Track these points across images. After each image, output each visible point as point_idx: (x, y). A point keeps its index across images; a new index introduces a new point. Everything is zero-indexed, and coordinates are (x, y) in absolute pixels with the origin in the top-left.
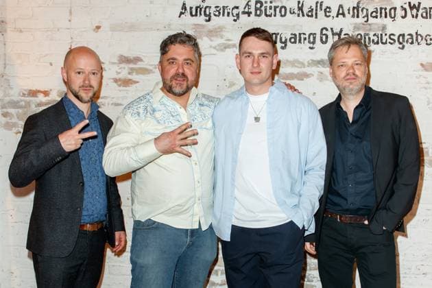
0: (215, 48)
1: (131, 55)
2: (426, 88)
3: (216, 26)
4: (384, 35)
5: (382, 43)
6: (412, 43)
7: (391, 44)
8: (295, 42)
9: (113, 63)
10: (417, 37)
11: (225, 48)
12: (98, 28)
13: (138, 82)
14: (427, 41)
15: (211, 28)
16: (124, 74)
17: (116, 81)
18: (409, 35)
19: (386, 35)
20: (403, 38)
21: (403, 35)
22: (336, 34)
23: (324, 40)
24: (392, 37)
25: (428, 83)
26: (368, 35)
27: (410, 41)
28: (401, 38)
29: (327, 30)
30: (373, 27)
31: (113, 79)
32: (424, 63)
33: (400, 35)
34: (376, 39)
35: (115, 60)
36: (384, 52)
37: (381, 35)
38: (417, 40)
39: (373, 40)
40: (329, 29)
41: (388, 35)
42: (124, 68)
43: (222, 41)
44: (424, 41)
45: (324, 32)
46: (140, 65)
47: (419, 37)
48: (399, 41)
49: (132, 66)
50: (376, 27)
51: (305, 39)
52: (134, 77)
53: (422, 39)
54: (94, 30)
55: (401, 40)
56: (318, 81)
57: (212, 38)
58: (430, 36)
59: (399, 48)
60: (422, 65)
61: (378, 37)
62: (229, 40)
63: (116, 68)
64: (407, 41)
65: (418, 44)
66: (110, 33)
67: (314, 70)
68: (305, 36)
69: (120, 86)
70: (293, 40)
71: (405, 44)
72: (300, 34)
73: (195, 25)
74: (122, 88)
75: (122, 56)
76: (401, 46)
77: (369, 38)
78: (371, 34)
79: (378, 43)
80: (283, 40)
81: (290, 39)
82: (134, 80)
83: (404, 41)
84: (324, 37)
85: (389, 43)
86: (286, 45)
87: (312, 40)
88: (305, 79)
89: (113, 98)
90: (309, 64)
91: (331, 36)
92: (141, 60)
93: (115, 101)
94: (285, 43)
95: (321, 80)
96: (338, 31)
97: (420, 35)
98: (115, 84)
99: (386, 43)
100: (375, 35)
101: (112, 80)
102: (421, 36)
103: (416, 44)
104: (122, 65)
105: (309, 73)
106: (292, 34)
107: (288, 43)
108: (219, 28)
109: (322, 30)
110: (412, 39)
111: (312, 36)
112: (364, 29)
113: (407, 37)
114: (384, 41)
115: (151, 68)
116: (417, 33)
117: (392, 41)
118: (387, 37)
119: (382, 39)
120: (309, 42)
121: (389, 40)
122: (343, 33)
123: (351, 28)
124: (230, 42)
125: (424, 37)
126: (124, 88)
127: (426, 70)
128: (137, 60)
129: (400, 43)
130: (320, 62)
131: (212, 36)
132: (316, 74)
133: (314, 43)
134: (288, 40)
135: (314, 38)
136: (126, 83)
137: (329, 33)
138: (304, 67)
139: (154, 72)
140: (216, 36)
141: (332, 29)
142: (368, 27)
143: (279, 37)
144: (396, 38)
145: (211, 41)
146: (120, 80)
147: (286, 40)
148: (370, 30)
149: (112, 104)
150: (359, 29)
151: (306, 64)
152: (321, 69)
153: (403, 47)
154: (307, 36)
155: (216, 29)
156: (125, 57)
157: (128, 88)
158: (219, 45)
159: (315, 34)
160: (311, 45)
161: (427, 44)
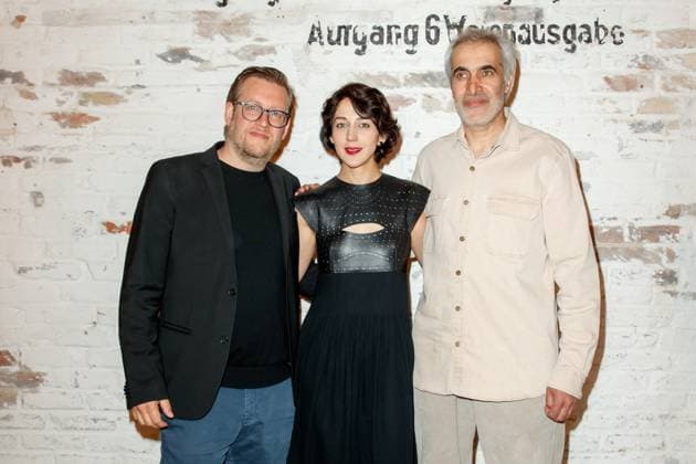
0: (236, 54)
1: (84, 68)
2: (615, 121)
3: (238, 15)
4: (538, 27)
5: (537, 41)
6: (589, 41)
7: (552, 42)
8: (381, 42)
9: (52, 85)
10: (597, 31)
11: (255, 54)
12: (21, 19)
13: (97, 119)
14: (614, 36)
15: (229, 19)
16: (71, 105)
17: (57, 117)
18: (583, 26)
19: (542, 26)
20: (573, 33)
21: (573, 28)
22: (455, 26)
23: (433, 37)
24: (553, 30)
25: (619, 112)
26: (510, 27)
27: (585, 37)
28: (569, 32)
29: (437, 19)
30: (519, 12)
31: (51, 113)
32: (610, 77)
33: (568, 27)
34: (525, 35)
35: (54, 79)
36: (538, 59)
37: (534, 27)
38: (597, 35)
39: (520, 37)
40: (442, 18)
41: (546, 27)
42: (71, 94)
43: (248, 41)
44: (609, 37)
45: (433, 22)
46: (100, 87)
47: (601, 30)
48: (565, 38)
49: (86, 89)
50: (525, 13)
51: (399, 36)
52: (90, 109)
53: (606, 34)
54: (13, 24)
55: (569, 36)
56: (423, 112)
57: (232, 37)
58: (619, 27)
59: (566, 50)
60: (607, 79)
61: (529, 31)
62: (261, 40)
63: (55, 94)
64: (580, 38)
65: (600, 42)
66: (43, 29)
67: (417, 92)
68: (398, 31)
69: (64, 126)
70: (377, 38)
71: (576, 42)
72: (389, 28)
73: (200, 13)
74: (68, 130)
75: (66, 71)
76: (569, 47)
77: (513, 33)
78: (517, 26)
79: (528, 42)
80: (360, 38)
81: (373, 35)
82: (90, 115)
83: (574, 38)
84: (433, 32)
85: (549, 41)
86: (364, 48)
87: (410, 37)
88: (400, 108)
89: (53, 149)
90: (406, 80)
91: (446, 30)
92: (103, 79)
93: (55, 154)
94: (363, 43)
95: (429, 110)
96: (457, 21)
97: (602, 26)
98: (55, 123)
99: (543, 41)
100: (522, 27)
101: (50, 117)
102: (605, 29)
103: (595, 41)
104: (67, 89)
105: (406, 96)
106: (374, 28)
107: (369, 44)
108: (243, 17)
109: (429, 19)
110: (589, 32)
111: (410, 31)
112: (505, 18)
113: (579, 31)
114: (539, 38)
115: (119, 92)
116: (596, 23)
117: (553, 39)
118: (545, 30)
119: (535, 35)
120: (406, 41)
121: (548, 37)
122: (466, 25)
123: (481, 14)
124: (264, 44)
125: (610, 30)
126: (73, 131)
127: (615, 89)
128: (95, 78)
129: (569, 42)
130: (428, 78)
131: (231, 33)
132: (420, 99)
133: (414, 42)
134: (368, 38)
135: (415, 34)
136: (76, 120)
137: (442, 25)
138: (398, 87)
139: (126, 101)
140: (238, 31)
141: (446, 17)
142: (511, 13)
143: (351, 32)
144: (560, 32)
145: (230, 41)
146: (64, 115)
147: (365, 38)
148: (514, 18)
149: (51, 160)
150: (493, 16)
151: (402, 81)
152: (430, 90)
153: (574, 48)
154: (402, 31)
155: (237, 19)
156: (71, 73)
157: (79, 130)
158: (243, 49)
159: (416, 26)
160: (410, 47)
161: (615, 43)
